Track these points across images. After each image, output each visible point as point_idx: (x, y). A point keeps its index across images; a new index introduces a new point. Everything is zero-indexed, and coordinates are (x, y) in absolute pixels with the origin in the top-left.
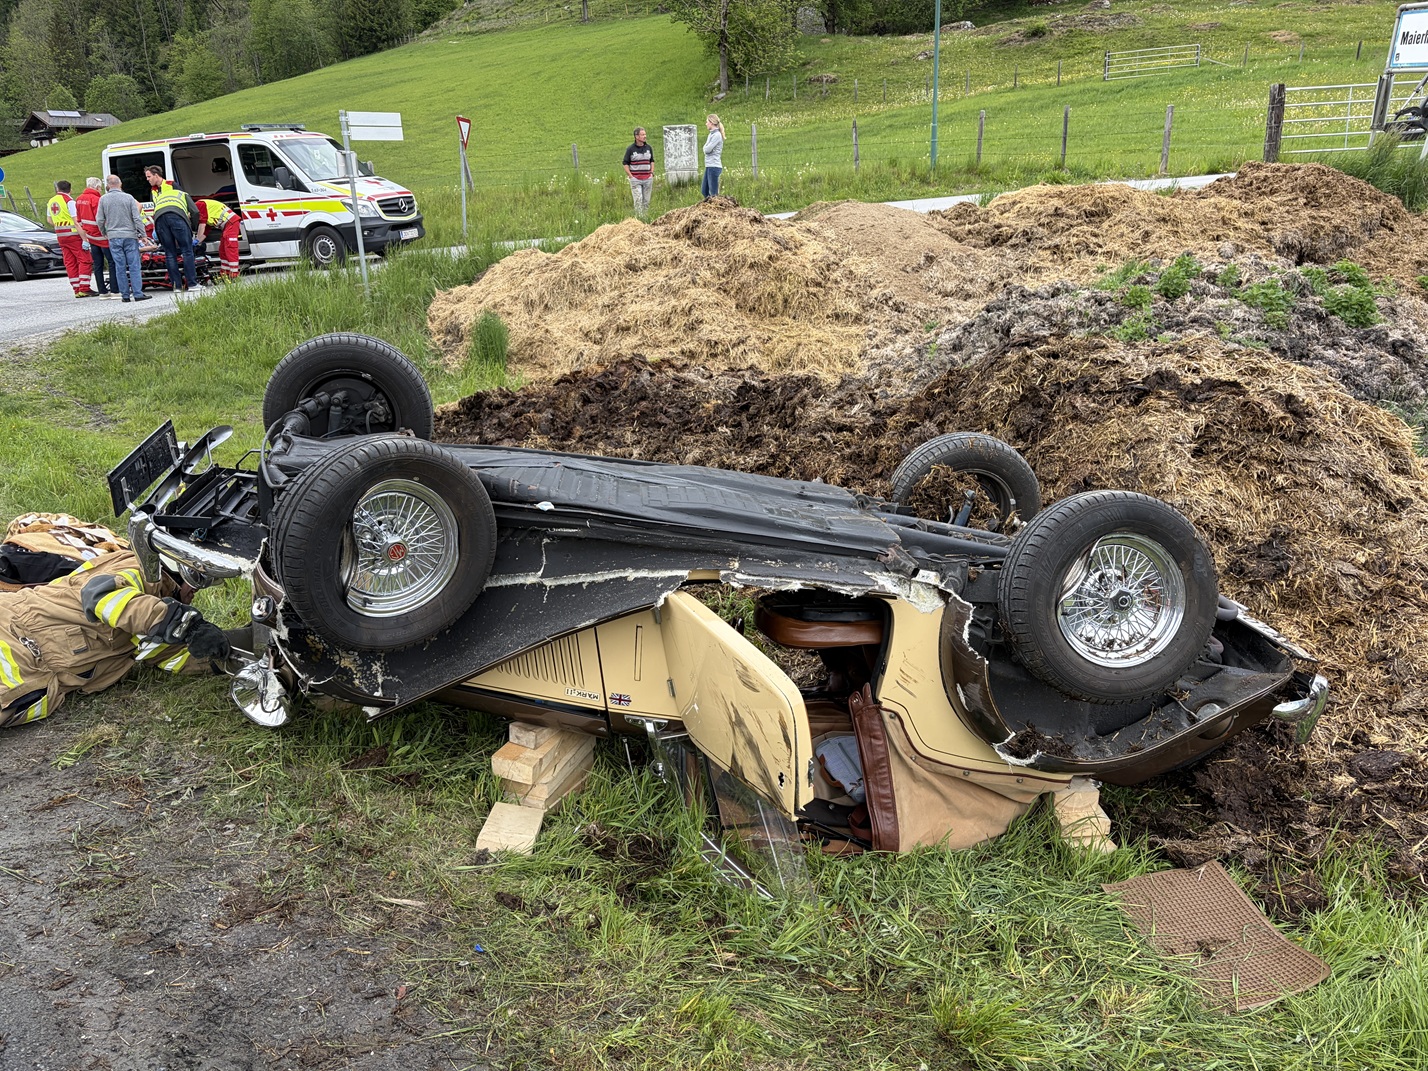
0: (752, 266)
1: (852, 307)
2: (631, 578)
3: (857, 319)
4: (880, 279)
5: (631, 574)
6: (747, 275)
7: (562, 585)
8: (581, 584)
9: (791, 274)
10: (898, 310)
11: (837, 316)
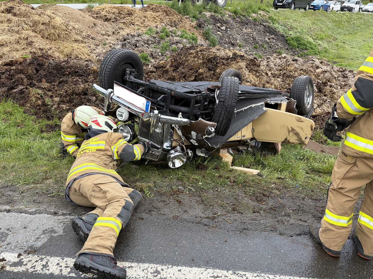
0: (43, 24)
1: (79, 38)
2: (253, 106)
3: (82, 42)
4: (84, 30)
5: (253, 105)
6: (42, 27)
7: (238, 111)
8: (242, 110)
9: (58, 27)
10: (93, 39)
11: (76, 41)
